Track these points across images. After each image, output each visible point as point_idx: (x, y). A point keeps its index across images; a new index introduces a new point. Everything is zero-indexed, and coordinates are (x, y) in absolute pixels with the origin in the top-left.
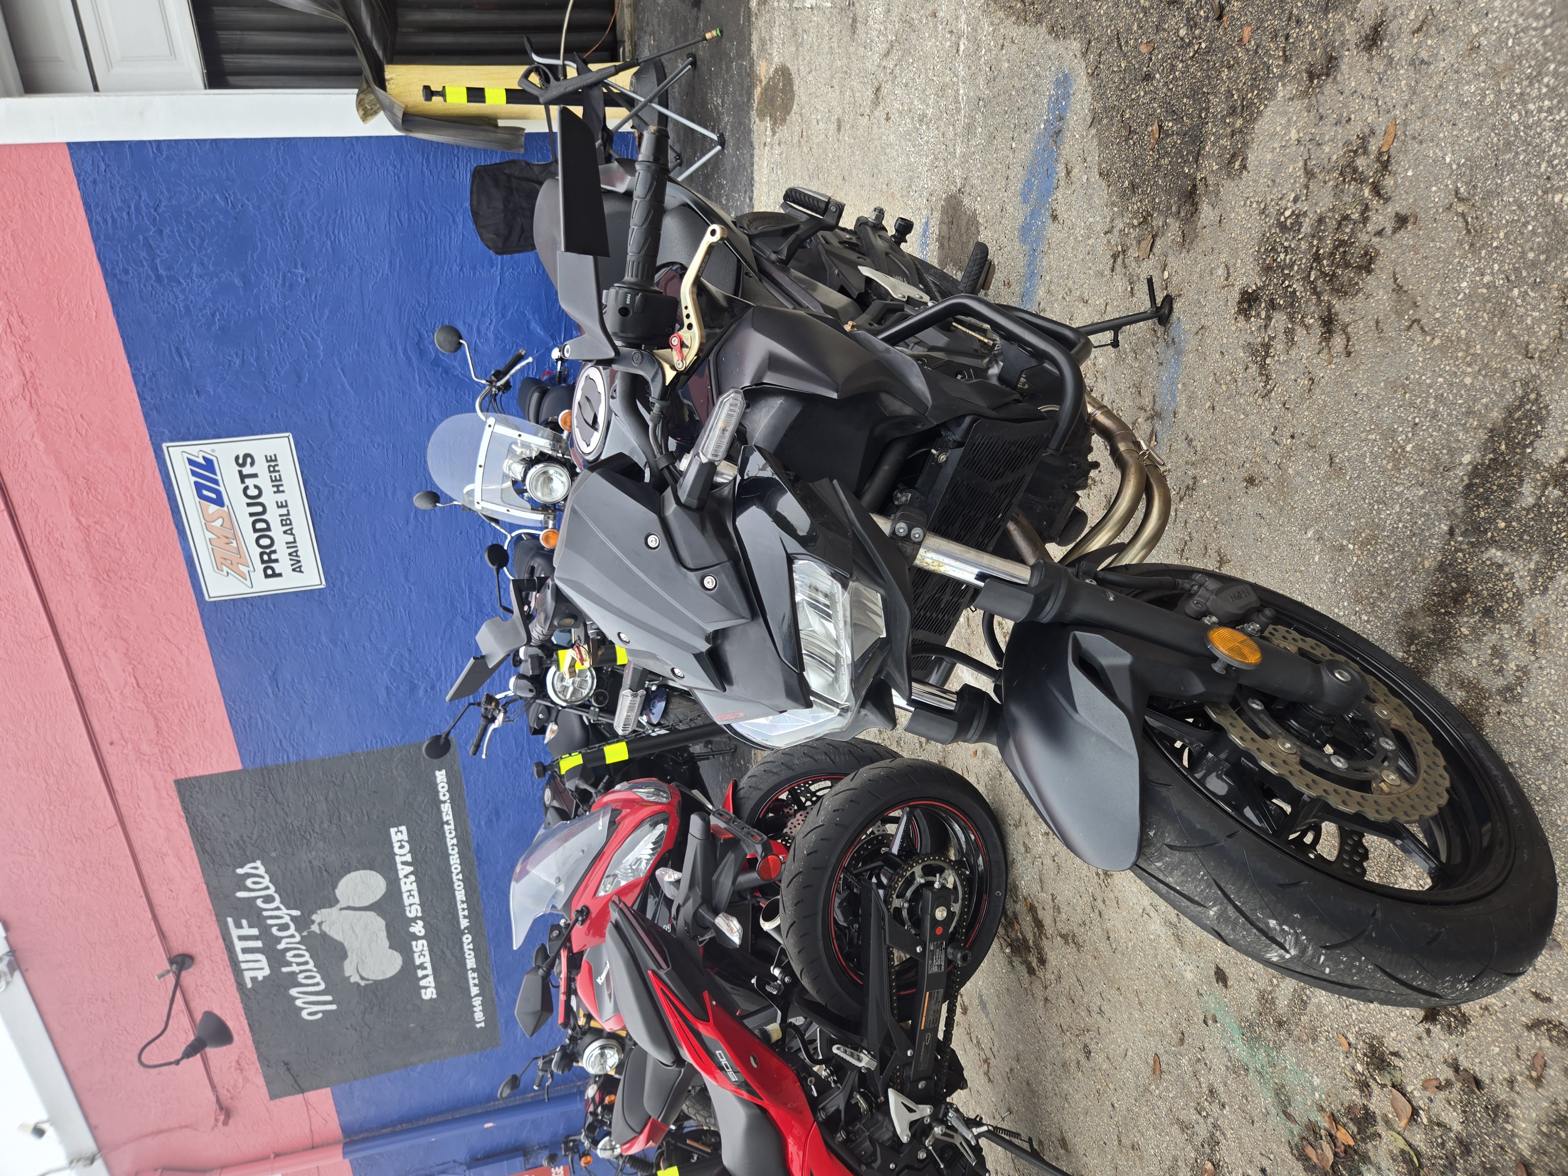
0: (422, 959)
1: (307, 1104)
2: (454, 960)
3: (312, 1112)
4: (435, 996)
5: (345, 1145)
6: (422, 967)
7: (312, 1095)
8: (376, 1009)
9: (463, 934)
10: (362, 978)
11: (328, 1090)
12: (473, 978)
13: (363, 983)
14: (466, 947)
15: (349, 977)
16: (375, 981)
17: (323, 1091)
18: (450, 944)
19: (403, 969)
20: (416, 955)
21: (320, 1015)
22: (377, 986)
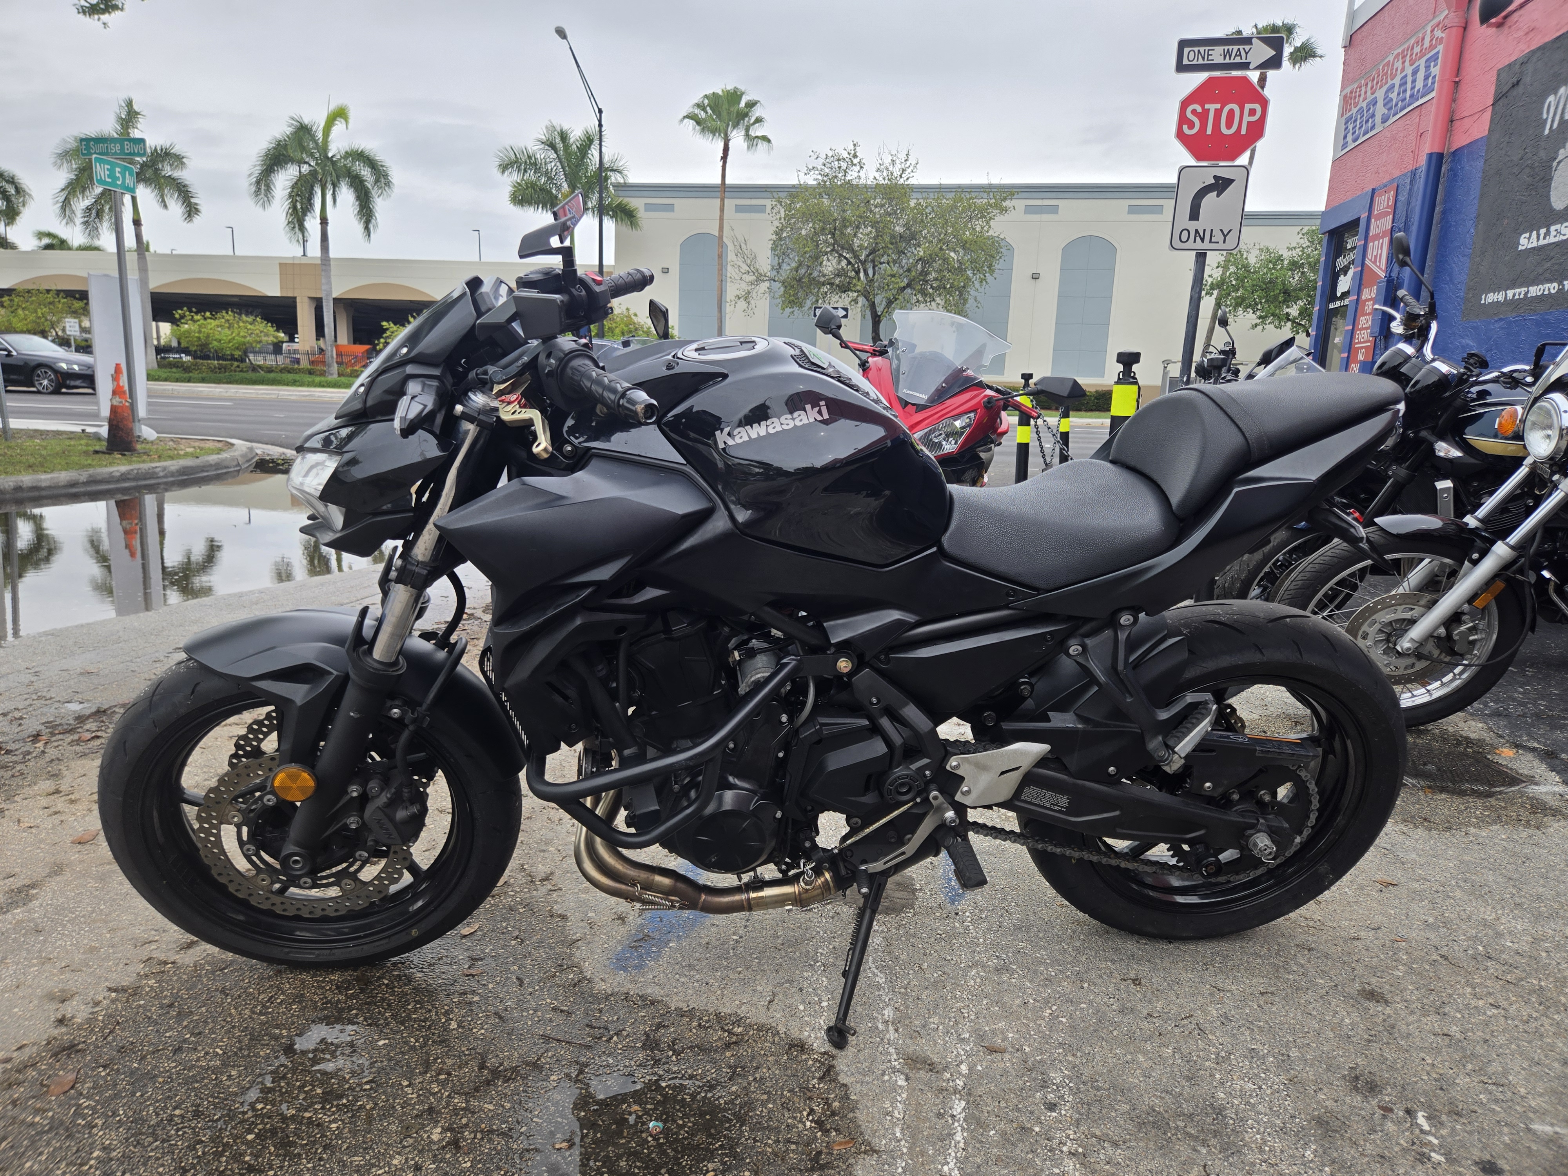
0: (1553, 233)
1: (1483, 111)
2: (1540, 271)
3: (1476, 116)
4: (1520, 248)
5: (1440, 156)
6: (1548, 233)
7: (1488, 115)
8: (1530, 180)
9: (1561, 283)
10: (1559, 163)
11: (1486, 133)
12: (1518, 293)
13: (1555, 164)
14: (1547, 286)
15: (1564, 147)
16: (1551, 179)
17: (1487, 128)
18: (1556, 267)
19: (1552, 210)
20: (1558, 226)
21: (1545, 116)
22: (1547, 180)
